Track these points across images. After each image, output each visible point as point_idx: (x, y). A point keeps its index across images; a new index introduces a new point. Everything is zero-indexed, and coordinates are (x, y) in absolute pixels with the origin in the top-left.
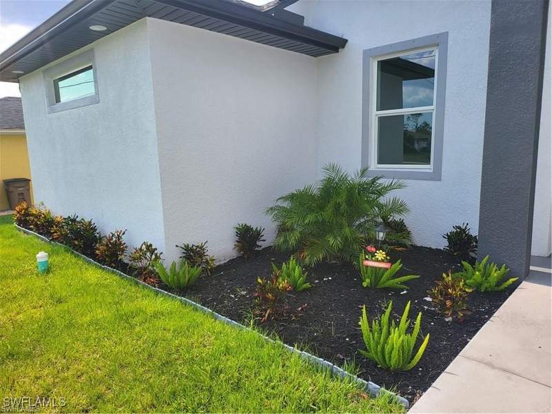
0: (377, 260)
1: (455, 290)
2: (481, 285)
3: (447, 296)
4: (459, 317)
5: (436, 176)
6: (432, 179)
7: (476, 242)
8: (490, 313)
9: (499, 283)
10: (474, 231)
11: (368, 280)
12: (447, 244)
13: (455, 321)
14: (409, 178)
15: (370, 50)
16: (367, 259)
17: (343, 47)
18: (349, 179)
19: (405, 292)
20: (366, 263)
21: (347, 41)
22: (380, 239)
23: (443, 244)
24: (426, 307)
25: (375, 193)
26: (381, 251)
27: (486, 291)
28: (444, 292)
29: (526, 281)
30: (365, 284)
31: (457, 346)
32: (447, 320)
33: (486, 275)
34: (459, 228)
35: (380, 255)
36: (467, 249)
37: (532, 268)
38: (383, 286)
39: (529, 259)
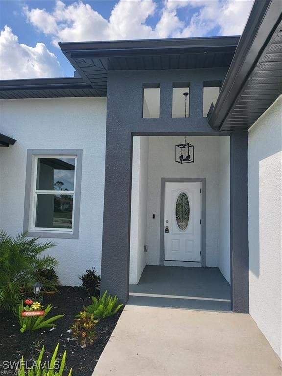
0: (33, 310)
1: (88, 324)
2: (103, 313)
3: (82, 329)
4: (91, 343)
5: (75, 236)
6: (73, 238)
7: (100, 280)
8: (109, 334)
9: (113, 310)
10: (98, 273)
11: (25, 326)
12: (82, 283)
13: (88, 346)
14: (58, 238)
15: (33, 150)
16: (24, 311)
17: (13, 144)
18: (12, 241)
19: (53, 329)
20: (25, 314)
21: (16, 141)
22: (37, 293)
23: (79, 283)
24: (68, 339)
25: (33, 252)
26: (37, 302)
27: (106, 317)
28: (81, 327)
29: (128, 304)
30: (22, 330)
31: (89, 368)
32: (82, 347)
33: (106, 305)
34: (90, 271)
35: (36, 305)
36: (94, 285)
37: (130, 294)
38: (37, 328)
39: (128, 288)
